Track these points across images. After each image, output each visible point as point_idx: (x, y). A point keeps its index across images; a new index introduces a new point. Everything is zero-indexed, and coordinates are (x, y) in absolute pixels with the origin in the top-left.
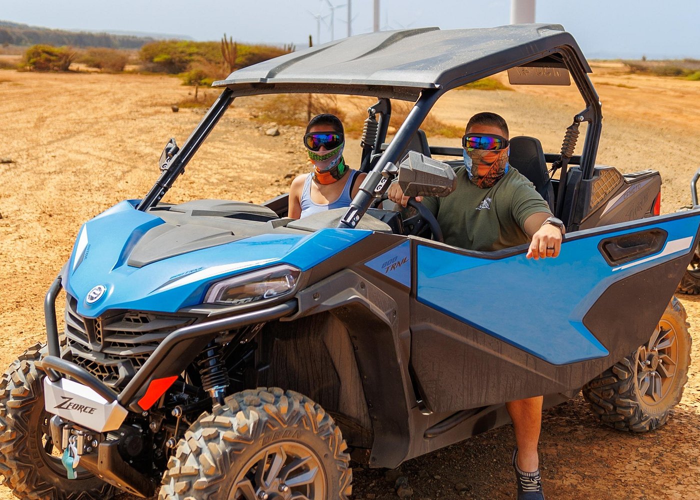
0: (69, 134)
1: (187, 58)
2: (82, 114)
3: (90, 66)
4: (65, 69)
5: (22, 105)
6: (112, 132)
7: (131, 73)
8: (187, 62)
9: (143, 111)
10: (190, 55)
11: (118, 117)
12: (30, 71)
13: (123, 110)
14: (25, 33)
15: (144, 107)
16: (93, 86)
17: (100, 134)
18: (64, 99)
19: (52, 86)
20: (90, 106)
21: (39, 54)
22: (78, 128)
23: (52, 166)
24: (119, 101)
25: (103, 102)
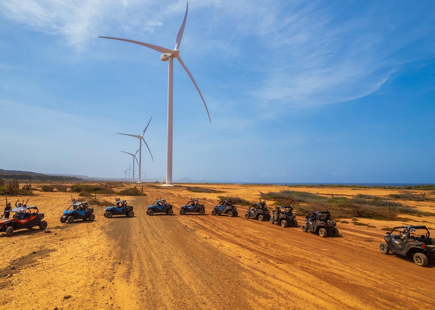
0: (58, 207)
1: (81, 188)
2: (59, 203)
3: (58, 190)
4: (52, 191)
5: (47, 201)
6: (64, 206)
7: (69, 191)
8: (81, 189)
9: (69, 202)
10: (82, 188)
11: (65, 204)
12: (43, 191)
13: (66, 202)
14: (36, 176)
15: (70, 201)
16: (60, 196)
17: (62, 206)
18: (54, 200)
19: (50, 196)
20: (60, 201)
21: (45, 187)
22: (59, 206)
23: (57, 210)
24: (65, 200)
25: (62, 200)
